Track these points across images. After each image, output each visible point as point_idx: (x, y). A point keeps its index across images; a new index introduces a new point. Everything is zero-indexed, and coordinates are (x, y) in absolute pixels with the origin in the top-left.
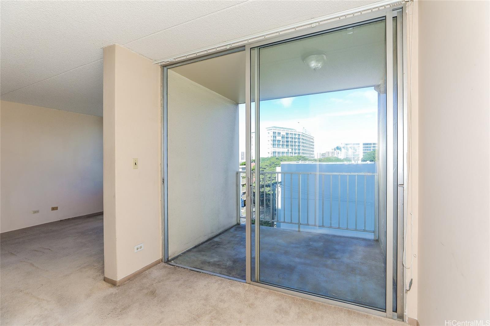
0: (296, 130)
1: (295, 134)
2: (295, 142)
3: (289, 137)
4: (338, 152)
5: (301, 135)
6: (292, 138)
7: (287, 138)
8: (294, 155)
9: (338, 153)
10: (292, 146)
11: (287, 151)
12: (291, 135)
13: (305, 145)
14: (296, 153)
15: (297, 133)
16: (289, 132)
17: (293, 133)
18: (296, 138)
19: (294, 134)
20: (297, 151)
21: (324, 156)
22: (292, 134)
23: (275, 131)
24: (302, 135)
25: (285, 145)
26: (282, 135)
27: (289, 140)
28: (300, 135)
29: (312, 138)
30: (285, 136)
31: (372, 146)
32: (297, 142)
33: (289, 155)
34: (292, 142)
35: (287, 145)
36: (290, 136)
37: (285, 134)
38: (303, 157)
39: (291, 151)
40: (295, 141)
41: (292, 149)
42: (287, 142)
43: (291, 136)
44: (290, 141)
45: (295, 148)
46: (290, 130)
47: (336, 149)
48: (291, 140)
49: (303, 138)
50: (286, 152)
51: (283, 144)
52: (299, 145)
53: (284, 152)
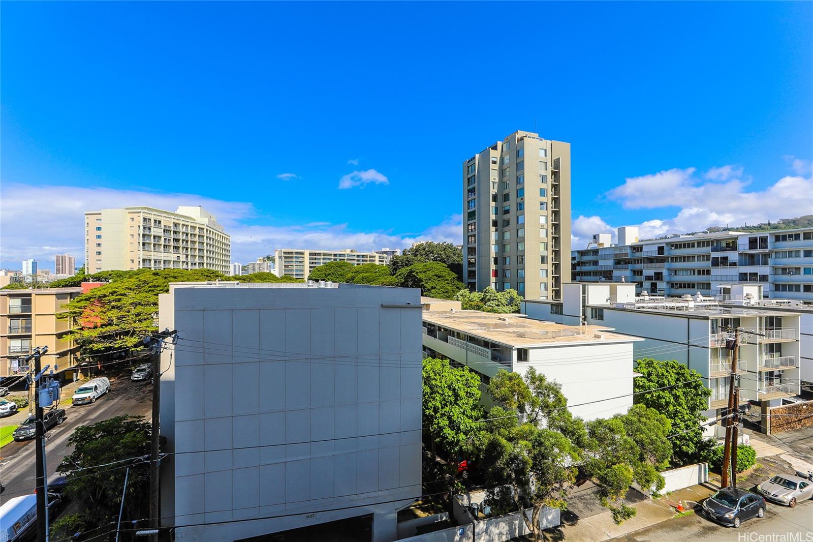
0: (195, 220)
1: (194, 228)
2: (193, 242)
3: (179, 232)
4: (269, 264)
5: (205, 231)
6: (187, 234)
7: (175, 232)
8: (190, 267)
9: (269, 267)
10: (187, 249)
11: (176, 259)
12: (185, 227)
13: (214, 249)
14: (195, 264)
15: (198, 226)
16: (181, 223)
17: (190, 224)
18: (195, 235)
19: (191, 226)
20: (197, 260)
21: (246, 270)
22: (187, 226)
23: (147, 216)
24: (207, 230)
25: (170, 246)
26: (165, 226)
27: (181, 237)
28: (203, 229)
29: (226, 237)
30: (170, 227)
31: (322, 257)
32: (197, 243)
33: (181, 267)
34: (187, 242)
35: (176, 248)
36: (181, 229)
37: (172, 225)
38: (213, 273)
39: (184, 260)
40: (193, 240)
41: (187, 256)
42: (176, 240)
43: (184, 230)
44: (183, 240)
45: (193, 254)
46: (182, 219)
47: (266, 259)
48: (184, 237)
49: (209, 235)
50: (174, 261)
51: (166, 244)
52: (201, 248)
53: (169, 261)
